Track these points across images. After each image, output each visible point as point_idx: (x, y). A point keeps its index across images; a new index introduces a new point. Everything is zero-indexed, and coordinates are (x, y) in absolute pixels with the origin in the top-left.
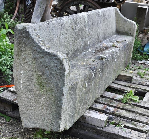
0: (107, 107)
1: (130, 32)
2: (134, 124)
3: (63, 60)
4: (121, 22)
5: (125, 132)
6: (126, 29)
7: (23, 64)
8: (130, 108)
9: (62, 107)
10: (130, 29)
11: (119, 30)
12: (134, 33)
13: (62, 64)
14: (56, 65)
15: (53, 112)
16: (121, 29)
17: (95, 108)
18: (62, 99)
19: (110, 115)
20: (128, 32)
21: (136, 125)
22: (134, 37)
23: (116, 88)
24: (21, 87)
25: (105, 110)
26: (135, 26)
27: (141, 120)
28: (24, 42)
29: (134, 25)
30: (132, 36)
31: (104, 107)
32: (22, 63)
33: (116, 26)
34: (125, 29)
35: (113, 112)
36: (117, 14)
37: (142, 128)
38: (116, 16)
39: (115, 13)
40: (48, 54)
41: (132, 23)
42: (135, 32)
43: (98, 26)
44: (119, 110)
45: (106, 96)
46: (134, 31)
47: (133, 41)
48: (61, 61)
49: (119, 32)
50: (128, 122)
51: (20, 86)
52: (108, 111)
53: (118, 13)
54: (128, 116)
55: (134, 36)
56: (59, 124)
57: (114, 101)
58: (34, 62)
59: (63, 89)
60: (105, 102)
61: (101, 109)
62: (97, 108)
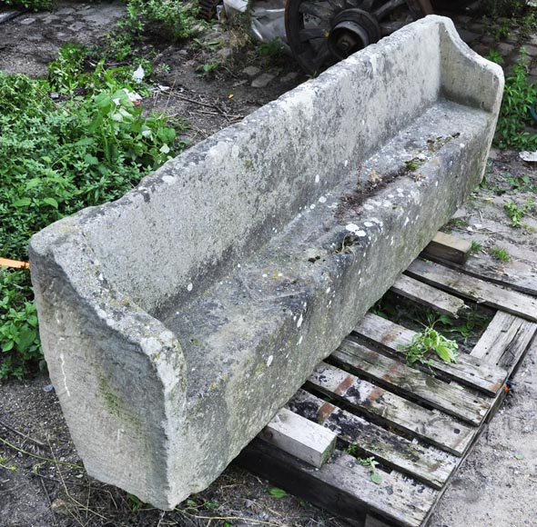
0: (355, 380)
1: (481, 98)
2: (413, 456)
3: (155, 360)
4: (455, 65)
5: (377, 486)
6: (470, 89)
7: (61, 339)
8: (421, 387)
9: (166, 464)
10: (483, 88)
11: (448, 86)
12: (493, 101)
13: (152, 368)
14: (138, 366)
15: (147, 467)
16: (456, 87)
17: (318, 384)
18: (165, 446)
19: (355, 417)
20: (477, 97)
21: (418, 458)
22: (495, 114)
24: (66, 388)
25: (343, 393)
26: (498, 82)
27: (437, 440)
28: (53, 288)
29: (496, 78)
30: (488, 110)
31: (347, 382)
32: (57, 334)
33: (442, 76)
34: (469, 88)
35: (367, 402)
36: (444, 38)
37: (430, 471)
38: (440, 46)
39: (438, 37)
40: (113, 333)
41: (490, 73)
42: (497, 98)
43: (363, 110)
44: (387, 395)
45: (364, 333)
46: (494, 96)
47: (488, 126)
48: (149, 360)
49: (449, 96)
50: (398, 447)
51: (64, 386)
52: (352, 399)
53: (449, 37)
54: (404, 422)
55: (494, 112)
57: (382, 357)
58: (86, 341)
59: (164, 426)
60: (353, 361)
61: (333, 391)
62: (324, 385)
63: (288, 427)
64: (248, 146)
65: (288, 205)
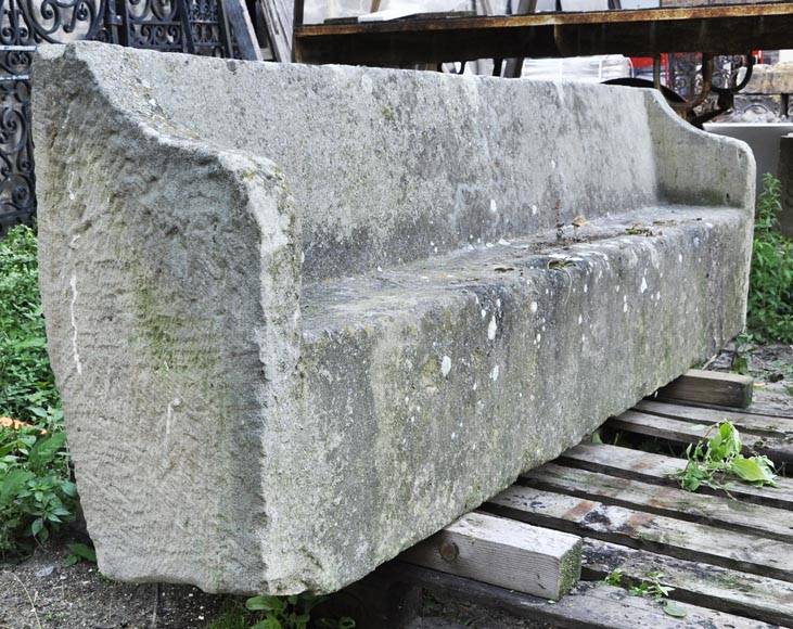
0: (597, 507)
1: (722, 188)
2: (738, 585)
3: (245, 179)
4: (676, 147)
5: (679, 621)
6: (704, 177)
7: (75, 237)
8: (723, 512)
9: (260, 447)
10: (724, 173)
11: (670, 183)
12: (744, 190)
13: (239, 199)
14: (212, 209)
15: (222, 479)
16: (681, 182)
17: (530, 510)
18: (259, 399)
19: (607, 544)
20: (717, 188)
21: (752, 588)
22: (749, 211)
23: (660, 431)
24: (76, 357)
25: (579, 519)
26: (746, 158)
27: (777, 566)
28: (69, 123)
29: (742, 152)
30: (738, 205)
31: (580, 508)
32: (68, 232)
33: (658, 169)
34: (702, 177)
35: (626, 527)
36: (653, 113)
37: (782, 603)
38: (649, 123)
39: (644, 111)
40: (172, 157)
41: (732, 147)
42: (749, 184)
43: (551, 146)
44: (660, 520)
45: (597, 462)
46: (744, 180)
47: (741, 226)
48: (233, 180)
49: (670, 195)
50: (703, 576)
51: (71, 358)
52: (597, 526)
53: (660, 109)
54: (704, 547)
55: (747, 207)
56: (258, 547)
57: (635, 483)
58: (119, 218)
59: (258, 340)
60: (586, 487)
61: (559, 517)
62: (539, 510)
63: (486, 531)
64: (387, 89)
65: (452, 217)
